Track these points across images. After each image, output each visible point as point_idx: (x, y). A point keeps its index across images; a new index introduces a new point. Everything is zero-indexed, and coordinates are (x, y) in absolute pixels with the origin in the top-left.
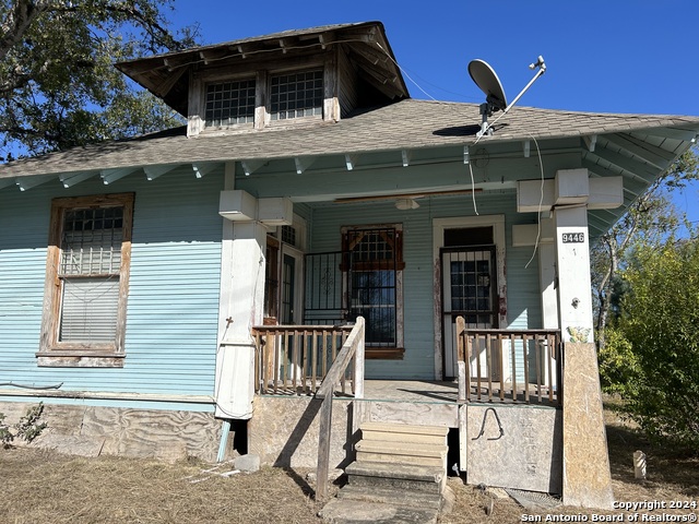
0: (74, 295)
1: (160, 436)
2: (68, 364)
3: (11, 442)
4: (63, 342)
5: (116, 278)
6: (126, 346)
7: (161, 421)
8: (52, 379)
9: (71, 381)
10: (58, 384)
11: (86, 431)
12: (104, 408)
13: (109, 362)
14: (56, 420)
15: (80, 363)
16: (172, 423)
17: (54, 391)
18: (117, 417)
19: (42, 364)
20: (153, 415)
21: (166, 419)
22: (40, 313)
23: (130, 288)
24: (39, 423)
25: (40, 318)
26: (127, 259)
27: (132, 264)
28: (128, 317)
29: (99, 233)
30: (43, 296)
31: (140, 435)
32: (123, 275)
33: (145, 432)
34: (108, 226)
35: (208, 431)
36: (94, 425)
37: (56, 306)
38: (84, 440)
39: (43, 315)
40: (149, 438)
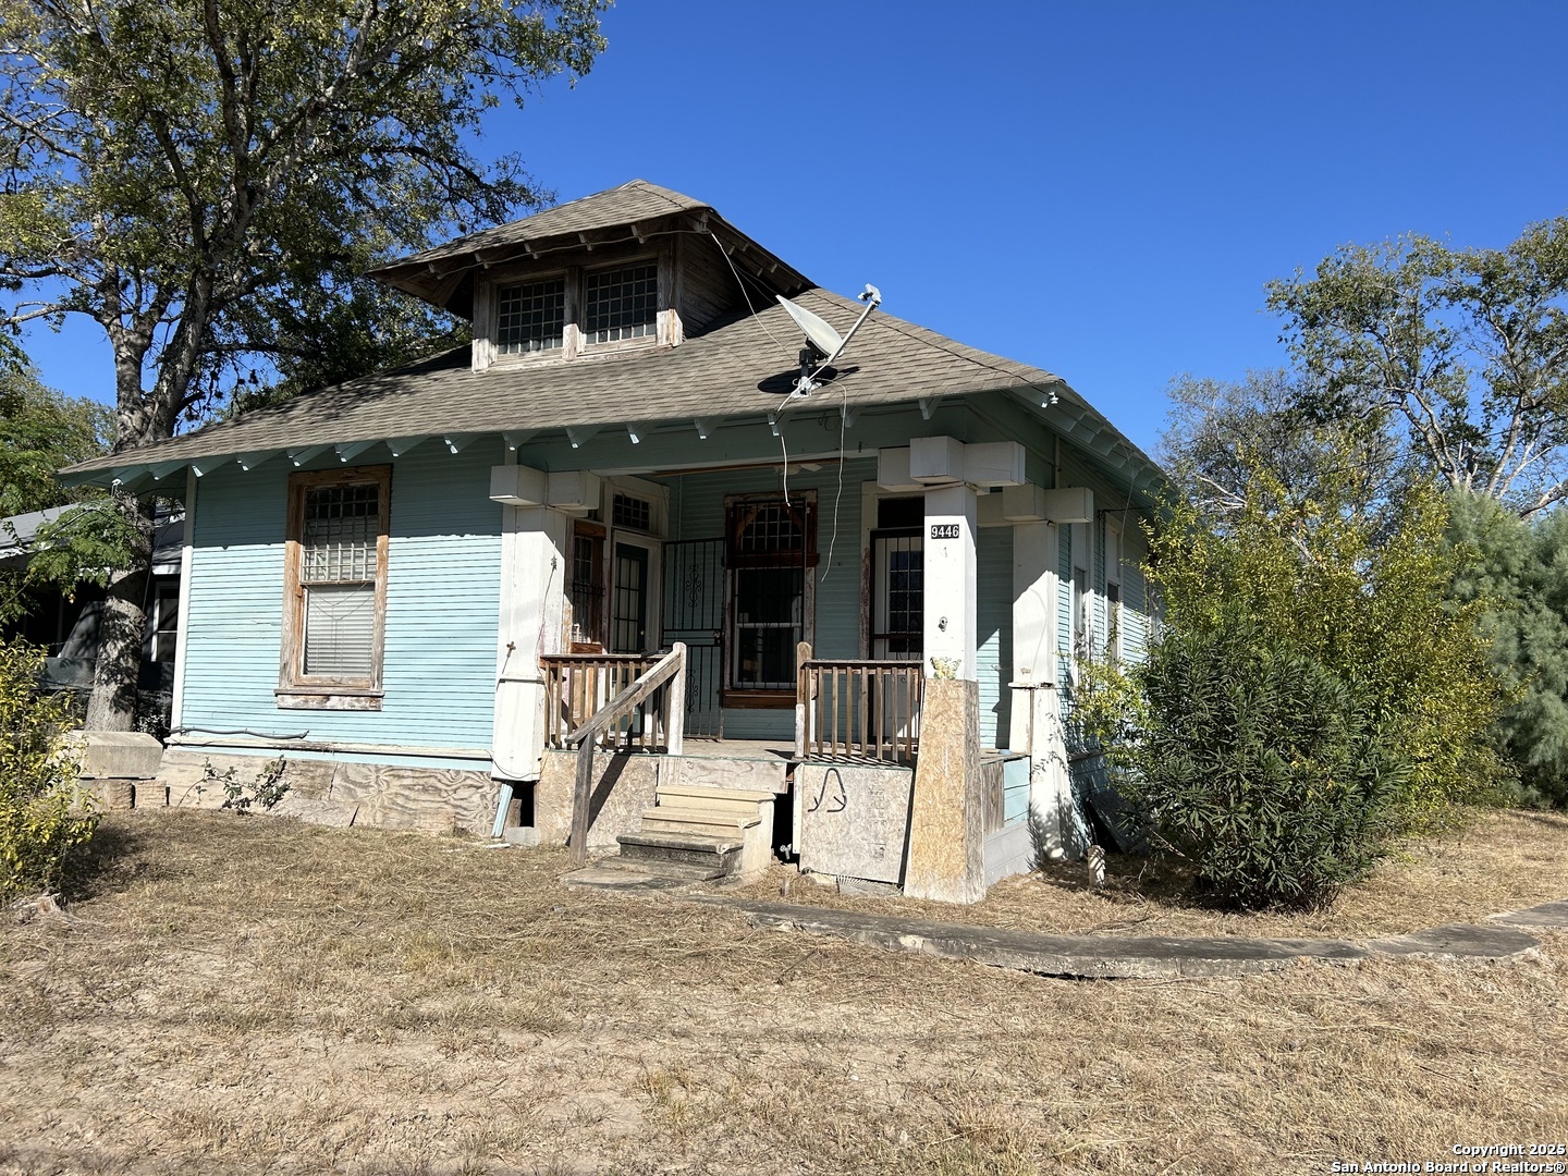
0: (322, 608)
1: (426, 801)
2: (315, 705)
3: (246, 809)
4: (309, 675)
5: (370, 586)
6: (384, 681)
7: (427, 784)
8: (295, 725)
9: (321, 729)
10: (303, 732)
11: (335, 795)
12: (358, 764)
13: (364, 703)
14: (301, 780)
15: (329, 705)
16: (439, 785)
17: (297, 741)
18: (373, 777)
19: (283, 705)
20: (417, 775)
21: (432, 781)
22: (278, 634)
23: (388, 601)
24: (280, 783)
25: (279, 641)
26: (383, 560)
27: (390, 567)
28: (387, 641)
29: (349, 522)
30: (282, 610)
31: (400, 801)
32: (379, 582)
33: (407, 798)
34: (361, 512)
35: (483, 796)
36: (345, 787)
37: (299, 626)
38: (333, 807)
39: (283, 638)
40: (410, 805)
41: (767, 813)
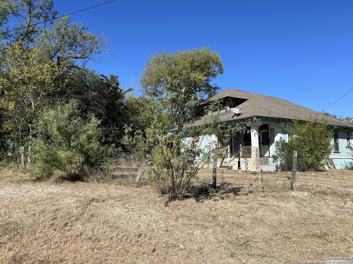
41: (237, 163)
